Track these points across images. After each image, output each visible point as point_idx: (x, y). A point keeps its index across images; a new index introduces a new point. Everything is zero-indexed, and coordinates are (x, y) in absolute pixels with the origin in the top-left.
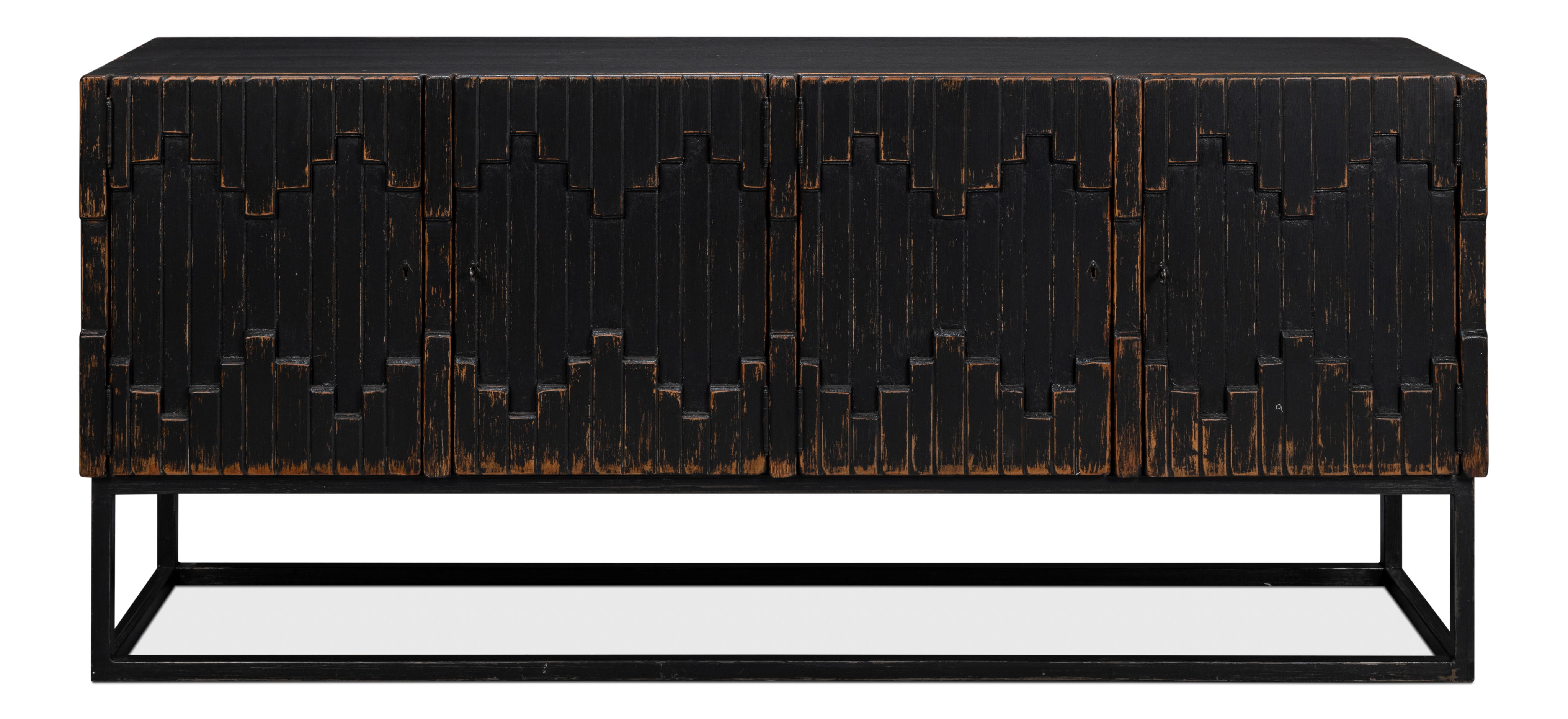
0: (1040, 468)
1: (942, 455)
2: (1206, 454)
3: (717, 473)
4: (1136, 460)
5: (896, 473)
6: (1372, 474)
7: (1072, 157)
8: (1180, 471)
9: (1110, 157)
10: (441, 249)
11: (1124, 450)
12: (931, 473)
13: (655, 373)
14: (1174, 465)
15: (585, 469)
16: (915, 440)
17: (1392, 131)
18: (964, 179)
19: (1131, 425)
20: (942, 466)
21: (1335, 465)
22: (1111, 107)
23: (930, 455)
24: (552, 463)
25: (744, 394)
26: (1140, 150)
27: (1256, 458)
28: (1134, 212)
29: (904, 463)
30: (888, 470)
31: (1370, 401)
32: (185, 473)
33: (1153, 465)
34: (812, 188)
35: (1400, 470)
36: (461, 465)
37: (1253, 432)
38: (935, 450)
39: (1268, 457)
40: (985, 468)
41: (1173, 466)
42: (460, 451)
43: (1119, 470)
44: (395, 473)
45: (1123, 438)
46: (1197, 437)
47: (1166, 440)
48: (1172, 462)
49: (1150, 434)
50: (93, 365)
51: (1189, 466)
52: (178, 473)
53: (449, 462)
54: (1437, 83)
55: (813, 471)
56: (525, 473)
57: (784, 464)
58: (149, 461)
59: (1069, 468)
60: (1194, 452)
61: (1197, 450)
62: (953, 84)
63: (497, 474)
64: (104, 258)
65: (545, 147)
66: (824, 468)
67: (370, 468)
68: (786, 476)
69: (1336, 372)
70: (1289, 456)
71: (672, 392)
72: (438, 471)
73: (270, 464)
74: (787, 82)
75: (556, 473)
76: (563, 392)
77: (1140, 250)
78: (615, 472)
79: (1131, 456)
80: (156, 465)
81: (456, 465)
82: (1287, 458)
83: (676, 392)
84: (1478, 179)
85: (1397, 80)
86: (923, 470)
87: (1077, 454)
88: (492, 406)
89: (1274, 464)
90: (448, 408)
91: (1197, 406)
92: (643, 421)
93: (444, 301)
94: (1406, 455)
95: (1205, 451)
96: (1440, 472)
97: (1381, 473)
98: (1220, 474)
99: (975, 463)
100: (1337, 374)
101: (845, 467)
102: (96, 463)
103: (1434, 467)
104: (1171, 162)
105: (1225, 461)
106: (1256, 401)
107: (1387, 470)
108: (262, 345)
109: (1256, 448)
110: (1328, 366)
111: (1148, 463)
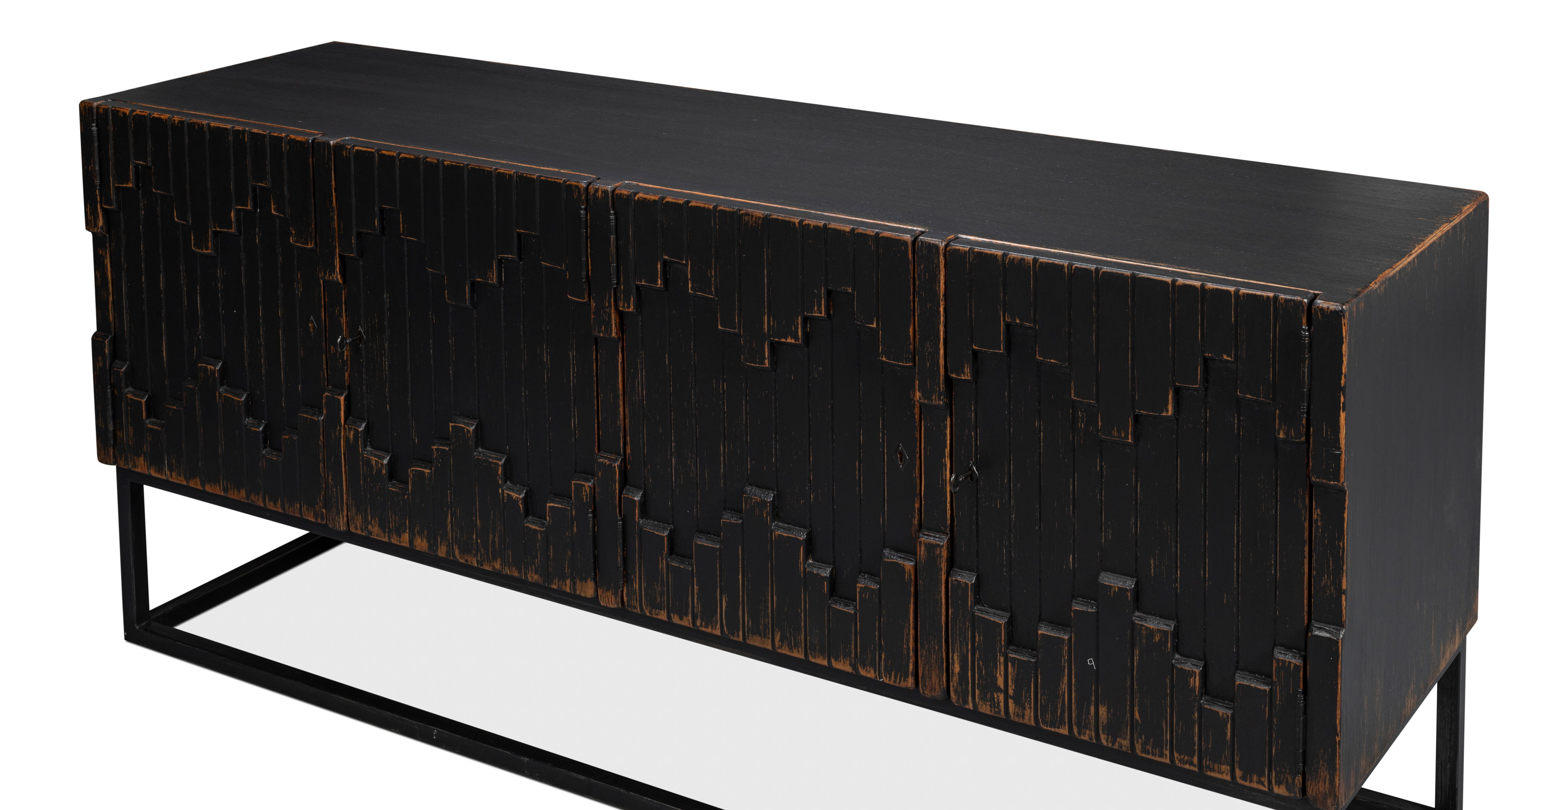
0: (844, 664)
1: (750, 623)
2: (1012, 695)
3: (554, 587)
4: (940, 682)
5: (709, 630)
6: (1196, 769)
7: (872, 323)
8: (984, 706)
9: (911, 330)
10: (337, 311)
11: (927, 667)
12: (741, 639)
13: (500, 472)
14: (979, 699)
15: (448, 553)
16: (726, 601)
17: (1225, 357)
18: (766, 327)
19: (934, 641)
20: (750, 635)
21: (1154, 747)
22: (912, 272)
23: (740, 621)
24: (422, 541)
25: (574, 513)
26: (942, 328)
27: (1066, 714)
28: (935, 398)
29: (716, 622)
30: (701, 626)
31: (1196, 682)
32: (164, 477)
33: (956, 691)
34: (627, 310)
35: (1229, 775)
36: (353, 524)
37: (1062, 683)
38: (744, 616)
39: (1079, 717)
40: (791, 649)
41: (977, 699)
42: (352, 510)
43: (922, 687)
44: (307, 518)
45: (926, 653)
46: (1002, 673)
47: (970, 668)
48: (977, 694)
49: (953, 656)
50: (100, 365)
51: (994, 705)
52: (159, 476)
53: (345, 519)
54: (1282, 304)
55: (635, 608)
56: (402, 544)
57: (609, 594)
58: (140, 460)
59: (872, 671)
60: (999, 690)
61: (1002, 687)
62: (754, 219)
63: (381, 539)
64: (107, 269)
65: (406, 226)
66: (644, 607)
67: (289, 508)
68: (612, 606)
69: (1156, 638)
70: (1103, 723)
71: (514, 495)
72: (338, 525)
73: (220, 485)
74: (602, 192)
75: (425, 551)
76: (428, 473)
77: (948, 442)
78: (472, 563)
79: (934, 676)
80: (145, 464)
81: (350, 523)
82: (1100, 724)
83: (517, 496)
84: (1331, 437)
85: (1233, 293)
86: (733, 635)
87: (880, 658)
88: (374, 472)
89: (1086, 727)
90: (342, 466)
91: (1003, 638)
92: (492, 519)
93: (340, 361)
94: (1237, 759)
95: (1011, 692)
96: (1276, 790)
97: (1207, 771)
98: (1026, 721)
99: (781, 640)
100: (1157, 640)
101: (663, 612)
102: (106, 452)
103: (1270, 782)
104: (974, 347)
105: (1032, 708)
106: (1066, 648)
107: (1213, 770)
108: (209, 373)
109: (1066, 703)
110: (1147, 628)
111: (951, 689)
